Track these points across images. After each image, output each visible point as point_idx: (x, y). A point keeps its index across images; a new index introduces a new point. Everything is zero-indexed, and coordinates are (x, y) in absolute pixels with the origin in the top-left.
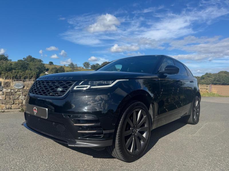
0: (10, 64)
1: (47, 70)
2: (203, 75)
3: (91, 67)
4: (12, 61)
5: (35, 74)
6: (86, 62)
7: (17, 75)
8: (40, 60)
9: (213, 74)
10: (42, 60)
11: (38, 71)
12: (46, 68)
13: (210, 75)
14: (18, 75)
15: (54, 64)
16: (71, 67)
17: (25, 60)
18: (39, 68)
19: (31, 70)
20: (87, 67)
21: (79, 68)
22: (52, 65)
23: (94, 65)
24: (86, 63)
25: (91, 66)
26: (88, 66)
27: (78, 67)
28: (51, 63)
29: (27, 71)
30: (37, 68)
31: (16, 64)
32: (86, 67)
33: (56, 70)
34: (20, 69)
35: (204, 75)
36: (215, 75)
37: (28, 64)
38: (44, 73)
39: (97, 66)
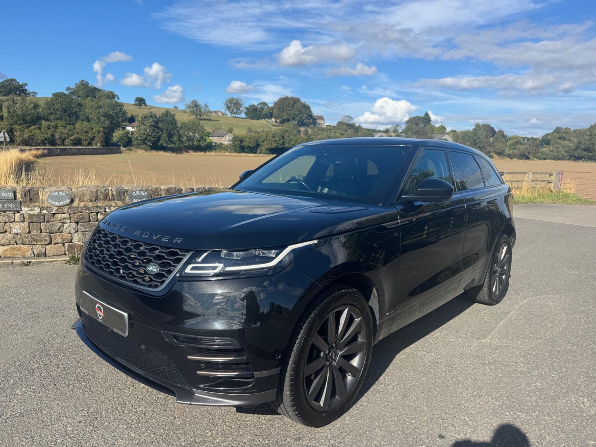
0: (32, 105)
1: (132, 120)
2: (548, 134)
3: (246, 111)
4: (37, 96)
5: (99, 132)
6: (233, 99)
7: (53, 135)
8: (110, 92)
9: (574, 131)
10: (115, 93)
11: (107, 123)
12: (129, 115)
13: (566, 133)
14: (57, 136)
15: (147, 102)
16: (192, 112)
17: (73, 93)
18: (111, 115)
19: (88, 120)
20: (235, 111)
21: (214, 114)
22: (143, 106)
23: (254, 105)
24: (231, 101)
25: (246, 108)
26: (238, 109)
27: (211, 112)
28: (141, 102)
29: (78, 125)
30: (104, 116)
31: (50, 103)
32: (232, 112)
33: (153, 121)
34: (61, 120)
35: (550, 132)
36: (579, 133)
37: (80, 105)
38: (124, 128)
39: (262, 109)
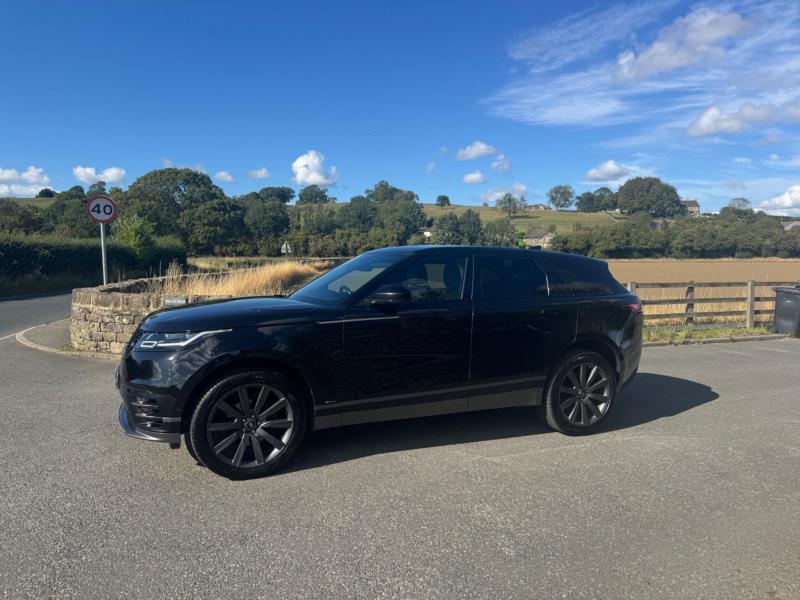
0: (328, 213)
1: (430, 224)
3: (577, 201)
4: (338, 202)
5: (393, 239)
6: (560, 187)
7: (345, 245)
8: (409, 192)
10: (415, 193)
11: (403, 228)
12: (428, 218)
14: (350, 245)
15: (452, 201)
16: (505, 209)
17: (371, 196)
18: (407, 220)
19: (382, 226)
20: (562, 203)
21: (533, 210)
22: (446, 206)
23: (589, 193)
24: (557, 190)
25: (578, 198)
26: (567, 200)
27: (530, 207)
28: (444, 201)
29: (372, 232)
30: (400, 221)
31: (346, 209)
32: (557, 206)
33: (453, 224)
34: (355, 227)
37: (374, 209)
38: (421, 233)
39: (602, 197)
